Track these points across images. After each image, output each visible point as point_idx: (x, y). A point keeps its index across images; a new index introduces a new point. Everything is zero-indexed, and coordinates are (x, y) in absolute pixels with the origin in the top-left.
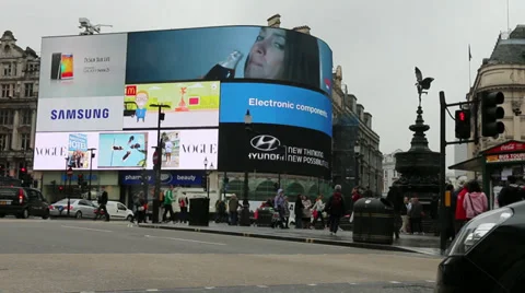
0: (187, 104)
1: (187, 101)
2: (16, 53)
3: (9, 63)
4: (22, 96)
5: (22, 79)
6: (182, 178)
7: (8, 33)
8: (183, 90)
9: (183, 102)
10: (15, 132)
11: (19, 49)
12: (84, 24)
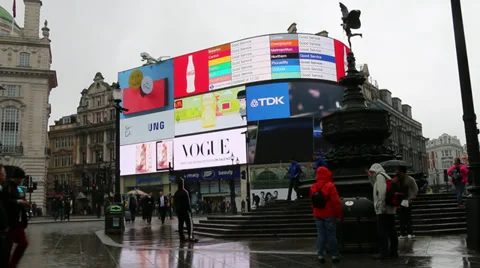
0: (221, 110)
1: (221, 107)
2: (103, 88)
3: (99, 96)
4: (108, 119)
5: (108, 107)
6: (222, 173)
7: (99, 75)
8: (217, 98)
9: (217, 108)
10: (105, 148)
11: (106, 85)
12: (144, 57)
